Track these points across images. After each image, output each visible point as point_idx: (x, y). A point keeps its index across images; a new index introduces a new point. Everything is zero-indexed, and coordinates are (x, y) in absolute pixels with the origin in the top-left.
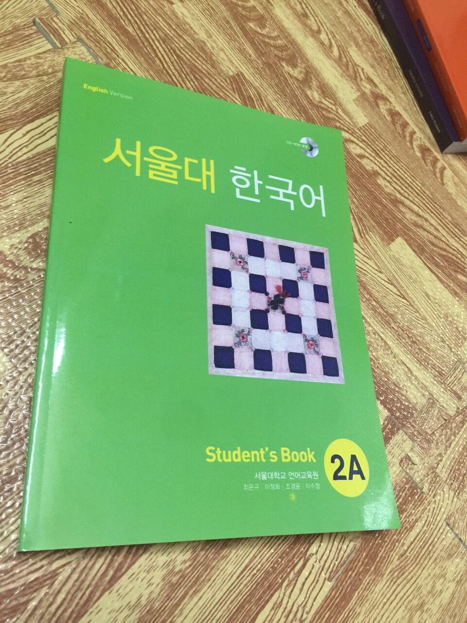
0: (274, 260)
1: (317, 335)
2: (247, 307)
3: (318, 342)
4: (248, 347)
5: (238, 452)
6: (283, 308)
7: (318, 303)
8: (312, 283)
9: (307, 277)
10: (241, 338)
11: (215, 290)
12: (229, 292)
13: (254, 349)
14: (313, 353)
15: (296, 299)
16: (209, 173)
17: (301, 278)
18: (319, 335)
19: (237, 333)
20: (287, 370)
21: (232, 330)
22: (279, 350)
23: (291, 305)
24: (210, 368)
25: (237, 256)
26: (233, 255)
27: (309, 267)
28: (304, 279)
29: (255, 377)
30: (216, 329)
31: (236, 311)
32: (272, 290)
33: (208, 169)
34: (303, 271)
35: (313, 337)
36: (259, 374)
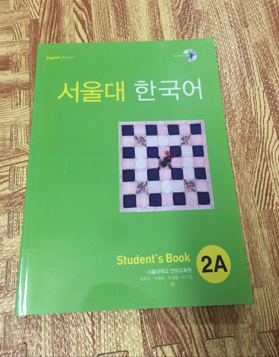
0: (164, 135)
1: (194, 179)
2: (145, 168)
3: (195, 183)
4: (146, 193)
5: (138, 258)
6: (170, 165)
7: (195, 158)
8: (191, 145)
9: (188, 142)
10: (141, 188)
11: (124, 161)
12: (133, 161)
13: (149, 194)
14: (191, 191)
15: (179, 158)
16: (121, 89)
17: (184, 143)
18: (195, 179)
19: (138, 185)
20: (172, 204)
21: (135, 184)
22: (167, 192)
23: (175, 162)
24: (120, 209)
25: (138, 137)
26: (136, 137)
27: (190, 135)
28: (185, 143)
29: (149, 211)
30: (124, 184)
31: (137, 172)
32: (162, 154)
33: (120, 87)
34: (186, 139)
35: (191, 180)
36: (153, 209)
